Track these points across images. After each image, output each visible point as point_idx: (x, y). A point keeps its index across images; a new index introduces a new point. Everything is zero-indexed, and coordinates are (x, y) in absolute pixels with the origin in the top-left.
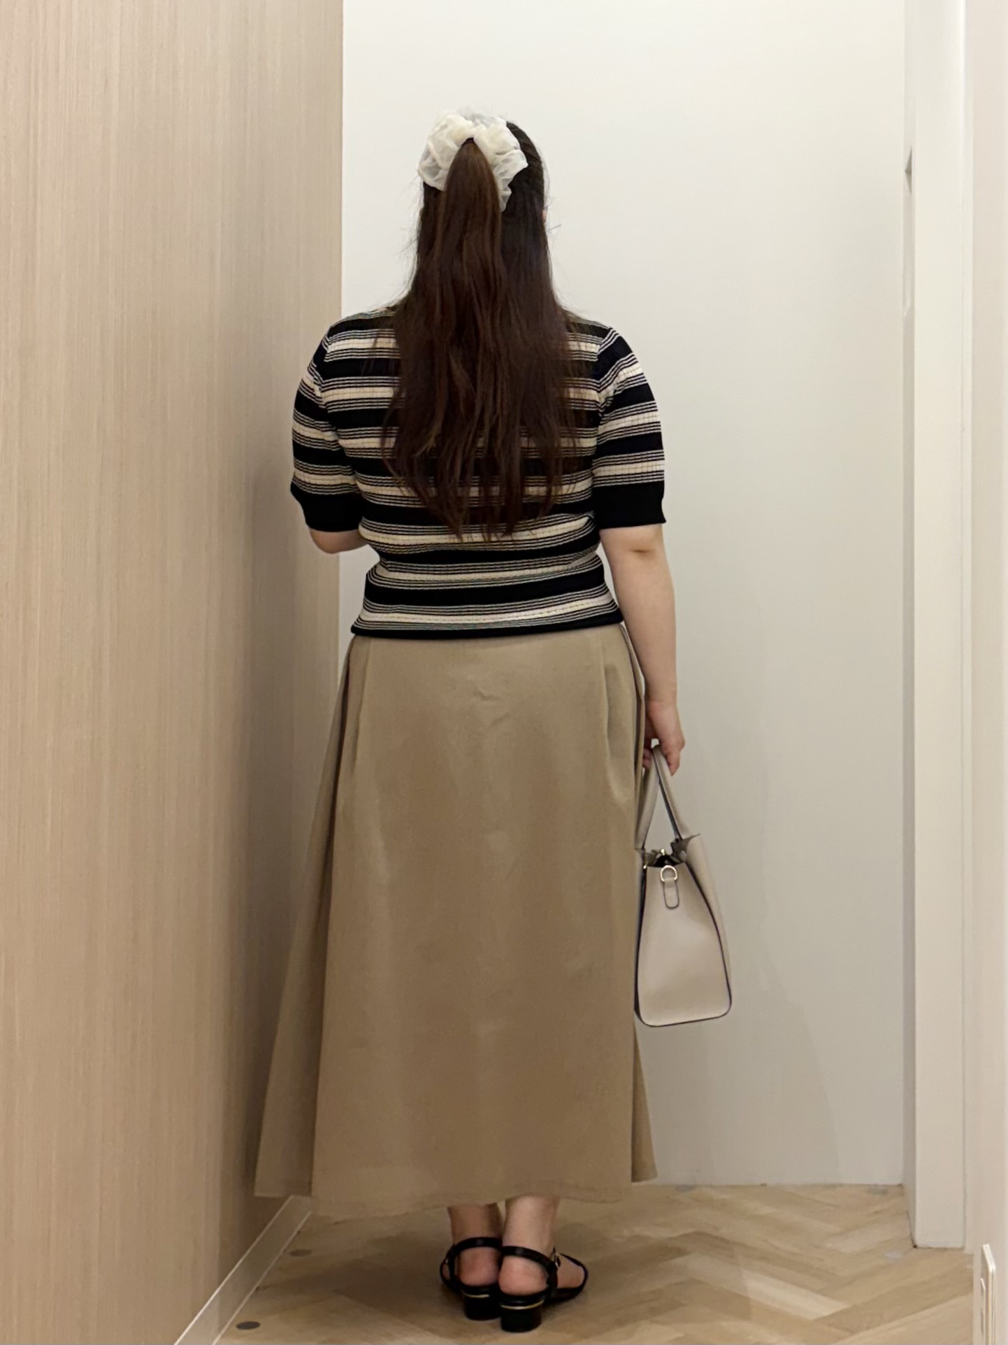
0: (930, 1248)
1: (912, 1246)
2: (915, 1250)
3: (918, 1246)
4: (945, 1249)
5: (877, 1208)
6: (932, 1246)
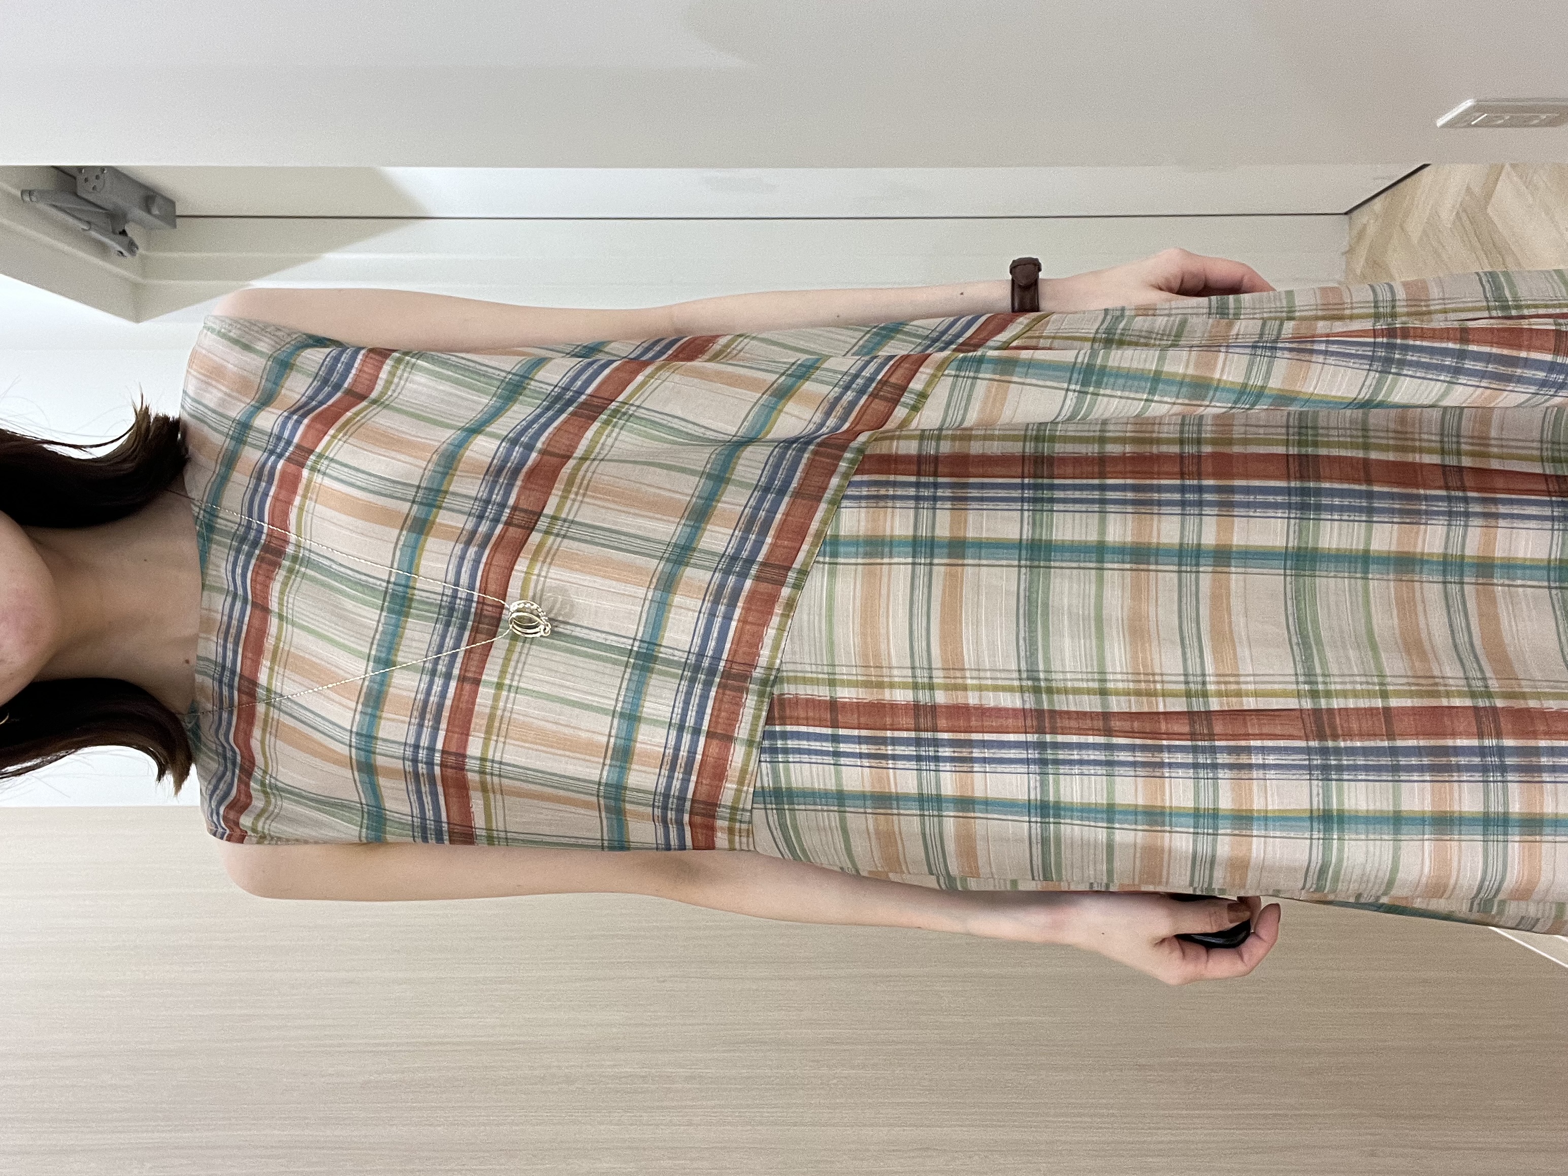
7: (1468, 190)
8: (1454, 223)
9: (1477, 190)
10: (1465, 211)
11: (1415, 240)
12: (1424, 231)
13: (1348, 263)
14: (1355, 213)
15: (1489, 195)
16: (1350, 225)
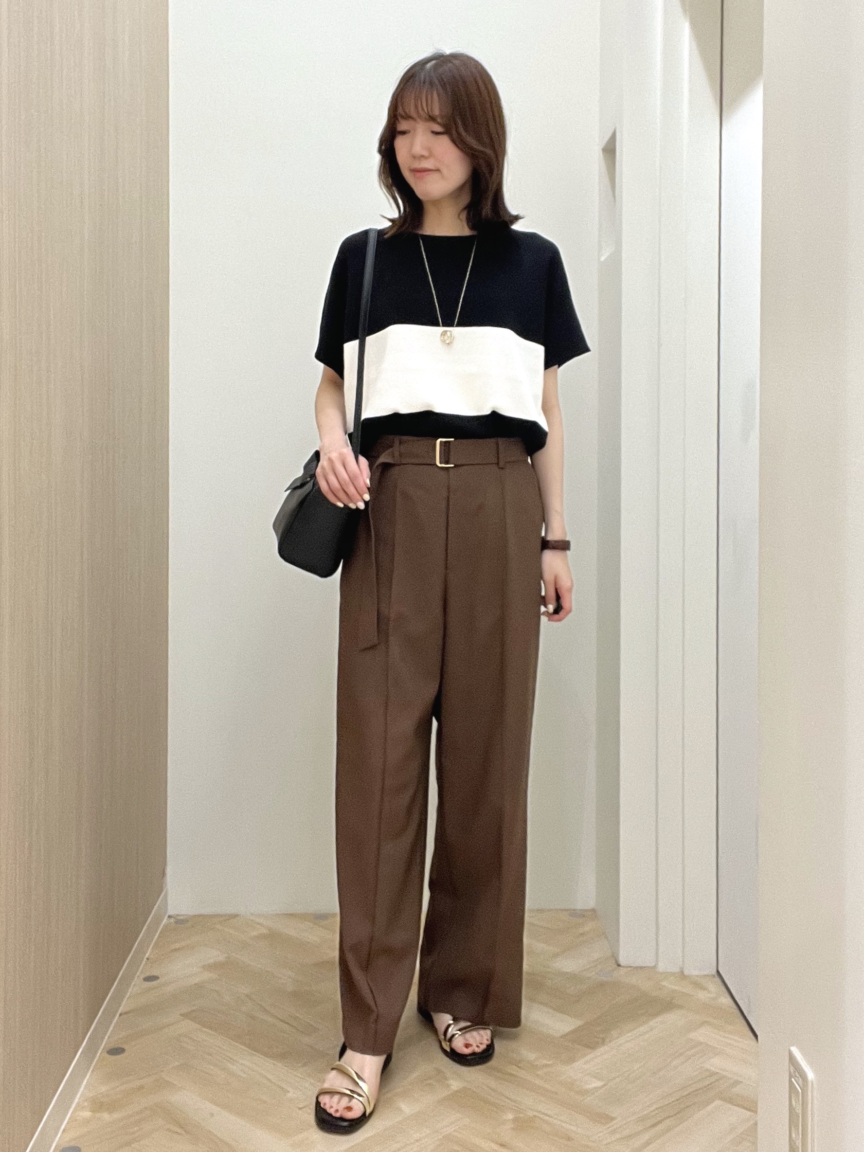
0: (631, 967)
1: (616, 966)
2: (619, 967)
3: (622, 964)
4: (641, 968)
5: (581, 931)
6: (633, 965)
7: (737, 1082)
8: (707, 1070)
9: (736, 1090)
10: (717, 1080)
11: (693, 1035)
12: (701, 1043)
13: (673, 974)
14: (717, 979)
15: (731, 1101)
16: (707, 976)
